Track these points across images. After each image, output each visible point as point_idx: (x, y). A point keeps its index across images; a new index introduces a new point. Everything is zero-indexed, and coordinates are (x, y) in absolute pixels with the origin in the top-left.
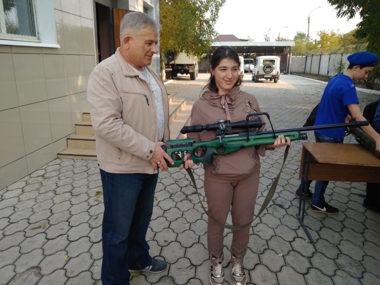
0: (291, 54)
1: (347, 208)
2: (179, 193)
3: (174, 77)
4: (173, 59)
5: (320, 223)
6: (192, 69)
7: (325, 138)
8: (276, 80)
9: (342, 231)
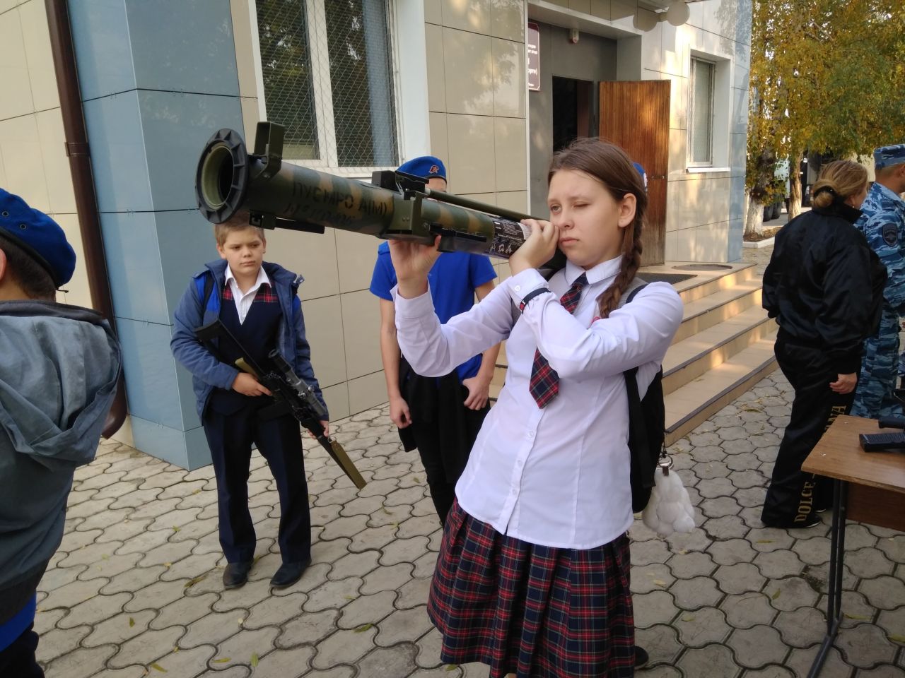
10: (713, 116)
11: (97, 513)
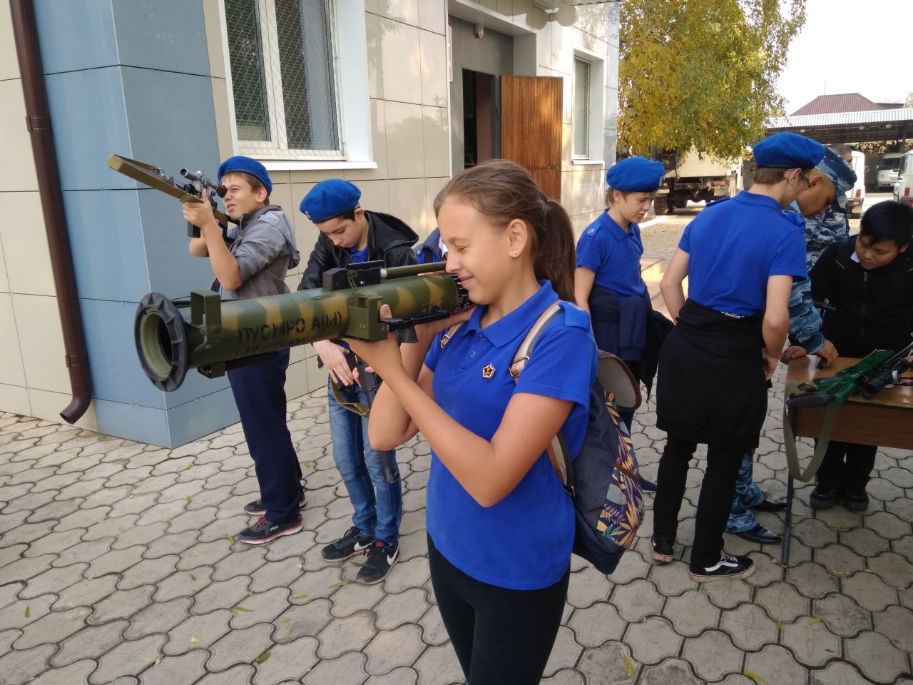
3: (676, 209)
4: (673, 166)
5: (833, 535)
6: (722, 189)
9: (877, 556)
10: (589, 112)
11: (95, 492)
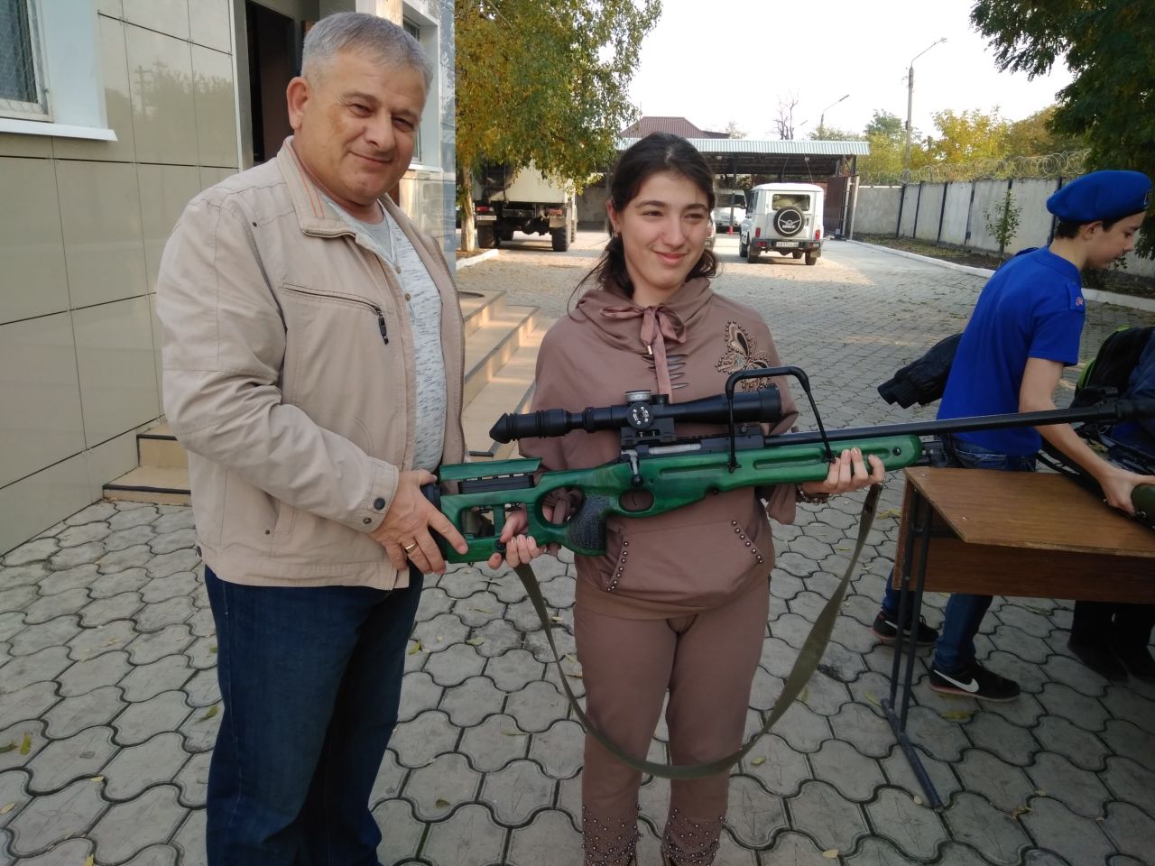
0: (858, 178)
1: (1045, 679)
2: (500, 624)
3: (503, 243)
4: (501, 186)
5: (958, 731)
6: (559, 220)
7: (979, 456)
8: (812, 255)
9: (1033, 763)
